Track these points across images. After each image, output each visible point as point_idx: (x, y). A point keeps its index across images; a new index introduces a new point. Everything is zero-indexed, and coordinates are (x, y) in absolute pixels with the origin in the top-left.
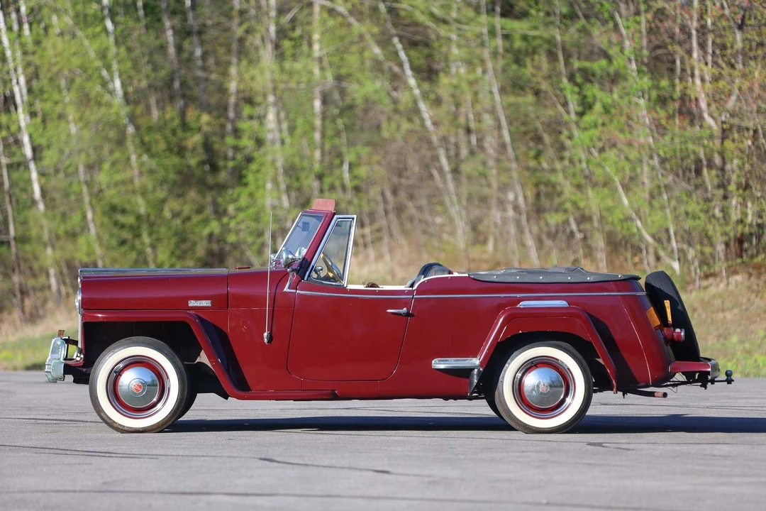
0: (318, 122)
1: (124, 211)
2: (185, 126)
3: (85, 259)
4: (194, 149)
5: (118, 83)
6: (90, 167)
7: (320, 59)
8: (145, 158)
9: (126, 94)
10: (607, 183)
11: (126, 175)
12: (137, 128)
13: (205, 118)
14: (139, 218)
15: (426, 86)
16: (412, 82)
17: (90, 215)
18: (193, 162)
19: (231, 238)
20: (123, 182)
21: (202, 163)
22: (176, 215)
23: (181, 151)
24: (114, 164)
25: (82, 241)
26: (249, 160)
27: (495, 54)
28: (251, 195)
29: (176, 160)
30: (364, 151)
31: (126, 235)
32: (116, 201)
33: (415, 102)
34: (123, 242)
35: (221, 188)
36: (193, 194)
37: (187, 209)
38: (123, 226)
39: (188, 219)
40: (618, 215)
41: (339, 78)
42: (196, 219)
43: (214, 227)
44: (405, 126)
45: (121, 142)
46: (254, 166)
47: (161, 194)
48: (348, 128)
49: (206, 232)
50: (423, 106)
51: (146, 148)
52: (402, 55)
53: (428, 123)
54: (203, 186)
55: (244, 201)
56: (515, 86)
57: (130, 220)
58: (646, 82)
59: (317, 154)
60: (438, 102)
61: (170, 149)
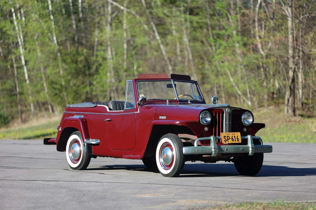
0: (125, 52)
1: (56, 84)
2: (78, 53)
3: (43, 101)
4: (81, 61)
5: (55, 38)
6: (45, 68)
7: (126, 30)
8: (64, 64)
9: (58, 42)
10: (226, 74)
11: (57, 71)
12: (61, 54)
13: (85, 51)
14: (61, 85)
15: (163, 40)
16: (158, 38)
17: (45, 85)
18: (81, 66)
19: (94, 93)
20: (56, 73)
21: (84, 66)
22: (75, 85)
23: (76, 62)
24: (53, 66)
25: (41, 94)
26: (100, 65)
27: (187, 28)
28: (101, 78)
29: (74, 65)
30: (141, 62)
31: (57, 92)
32: (54, 80)
33: (159, 45)
34: (56, 94)
35: (91, 75)
36: (80, 78)
37: (78, 83)
38: (55, 89)
39: (79, 86)
40: (229, 85)
41: (133, 36)
42: (82, 86)
43: (88, 89)
44: (155, 53)
45: (55, 59)
46: (102, 68)
47: (69, 77)
48: (136, 54)
49: (85, 91)
50: (162, 47)
51: (64, 61)
52: (154, 28)
53: (164, 52)
54: (84, 74)
55: (98, 80)
56: (194, 39)
57: (58, 86)
58: (239, 38)
59: (125, 63)
60: (167, 45)
61: (72, 62)
